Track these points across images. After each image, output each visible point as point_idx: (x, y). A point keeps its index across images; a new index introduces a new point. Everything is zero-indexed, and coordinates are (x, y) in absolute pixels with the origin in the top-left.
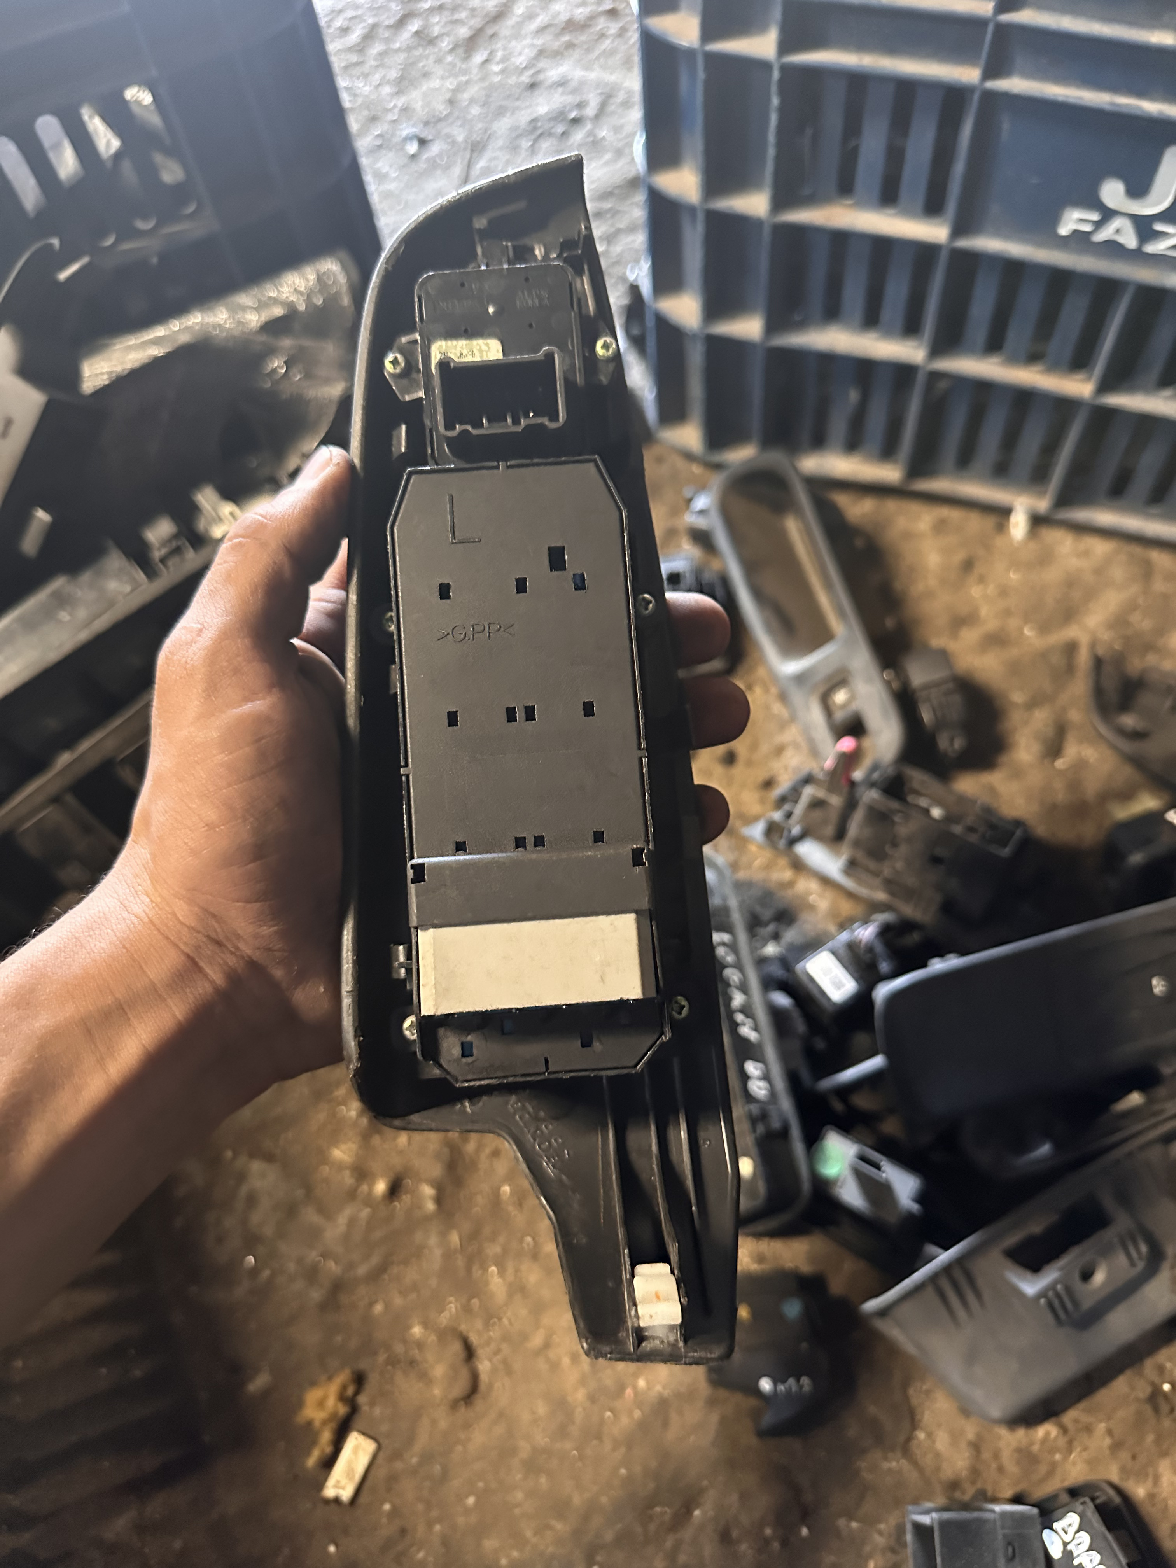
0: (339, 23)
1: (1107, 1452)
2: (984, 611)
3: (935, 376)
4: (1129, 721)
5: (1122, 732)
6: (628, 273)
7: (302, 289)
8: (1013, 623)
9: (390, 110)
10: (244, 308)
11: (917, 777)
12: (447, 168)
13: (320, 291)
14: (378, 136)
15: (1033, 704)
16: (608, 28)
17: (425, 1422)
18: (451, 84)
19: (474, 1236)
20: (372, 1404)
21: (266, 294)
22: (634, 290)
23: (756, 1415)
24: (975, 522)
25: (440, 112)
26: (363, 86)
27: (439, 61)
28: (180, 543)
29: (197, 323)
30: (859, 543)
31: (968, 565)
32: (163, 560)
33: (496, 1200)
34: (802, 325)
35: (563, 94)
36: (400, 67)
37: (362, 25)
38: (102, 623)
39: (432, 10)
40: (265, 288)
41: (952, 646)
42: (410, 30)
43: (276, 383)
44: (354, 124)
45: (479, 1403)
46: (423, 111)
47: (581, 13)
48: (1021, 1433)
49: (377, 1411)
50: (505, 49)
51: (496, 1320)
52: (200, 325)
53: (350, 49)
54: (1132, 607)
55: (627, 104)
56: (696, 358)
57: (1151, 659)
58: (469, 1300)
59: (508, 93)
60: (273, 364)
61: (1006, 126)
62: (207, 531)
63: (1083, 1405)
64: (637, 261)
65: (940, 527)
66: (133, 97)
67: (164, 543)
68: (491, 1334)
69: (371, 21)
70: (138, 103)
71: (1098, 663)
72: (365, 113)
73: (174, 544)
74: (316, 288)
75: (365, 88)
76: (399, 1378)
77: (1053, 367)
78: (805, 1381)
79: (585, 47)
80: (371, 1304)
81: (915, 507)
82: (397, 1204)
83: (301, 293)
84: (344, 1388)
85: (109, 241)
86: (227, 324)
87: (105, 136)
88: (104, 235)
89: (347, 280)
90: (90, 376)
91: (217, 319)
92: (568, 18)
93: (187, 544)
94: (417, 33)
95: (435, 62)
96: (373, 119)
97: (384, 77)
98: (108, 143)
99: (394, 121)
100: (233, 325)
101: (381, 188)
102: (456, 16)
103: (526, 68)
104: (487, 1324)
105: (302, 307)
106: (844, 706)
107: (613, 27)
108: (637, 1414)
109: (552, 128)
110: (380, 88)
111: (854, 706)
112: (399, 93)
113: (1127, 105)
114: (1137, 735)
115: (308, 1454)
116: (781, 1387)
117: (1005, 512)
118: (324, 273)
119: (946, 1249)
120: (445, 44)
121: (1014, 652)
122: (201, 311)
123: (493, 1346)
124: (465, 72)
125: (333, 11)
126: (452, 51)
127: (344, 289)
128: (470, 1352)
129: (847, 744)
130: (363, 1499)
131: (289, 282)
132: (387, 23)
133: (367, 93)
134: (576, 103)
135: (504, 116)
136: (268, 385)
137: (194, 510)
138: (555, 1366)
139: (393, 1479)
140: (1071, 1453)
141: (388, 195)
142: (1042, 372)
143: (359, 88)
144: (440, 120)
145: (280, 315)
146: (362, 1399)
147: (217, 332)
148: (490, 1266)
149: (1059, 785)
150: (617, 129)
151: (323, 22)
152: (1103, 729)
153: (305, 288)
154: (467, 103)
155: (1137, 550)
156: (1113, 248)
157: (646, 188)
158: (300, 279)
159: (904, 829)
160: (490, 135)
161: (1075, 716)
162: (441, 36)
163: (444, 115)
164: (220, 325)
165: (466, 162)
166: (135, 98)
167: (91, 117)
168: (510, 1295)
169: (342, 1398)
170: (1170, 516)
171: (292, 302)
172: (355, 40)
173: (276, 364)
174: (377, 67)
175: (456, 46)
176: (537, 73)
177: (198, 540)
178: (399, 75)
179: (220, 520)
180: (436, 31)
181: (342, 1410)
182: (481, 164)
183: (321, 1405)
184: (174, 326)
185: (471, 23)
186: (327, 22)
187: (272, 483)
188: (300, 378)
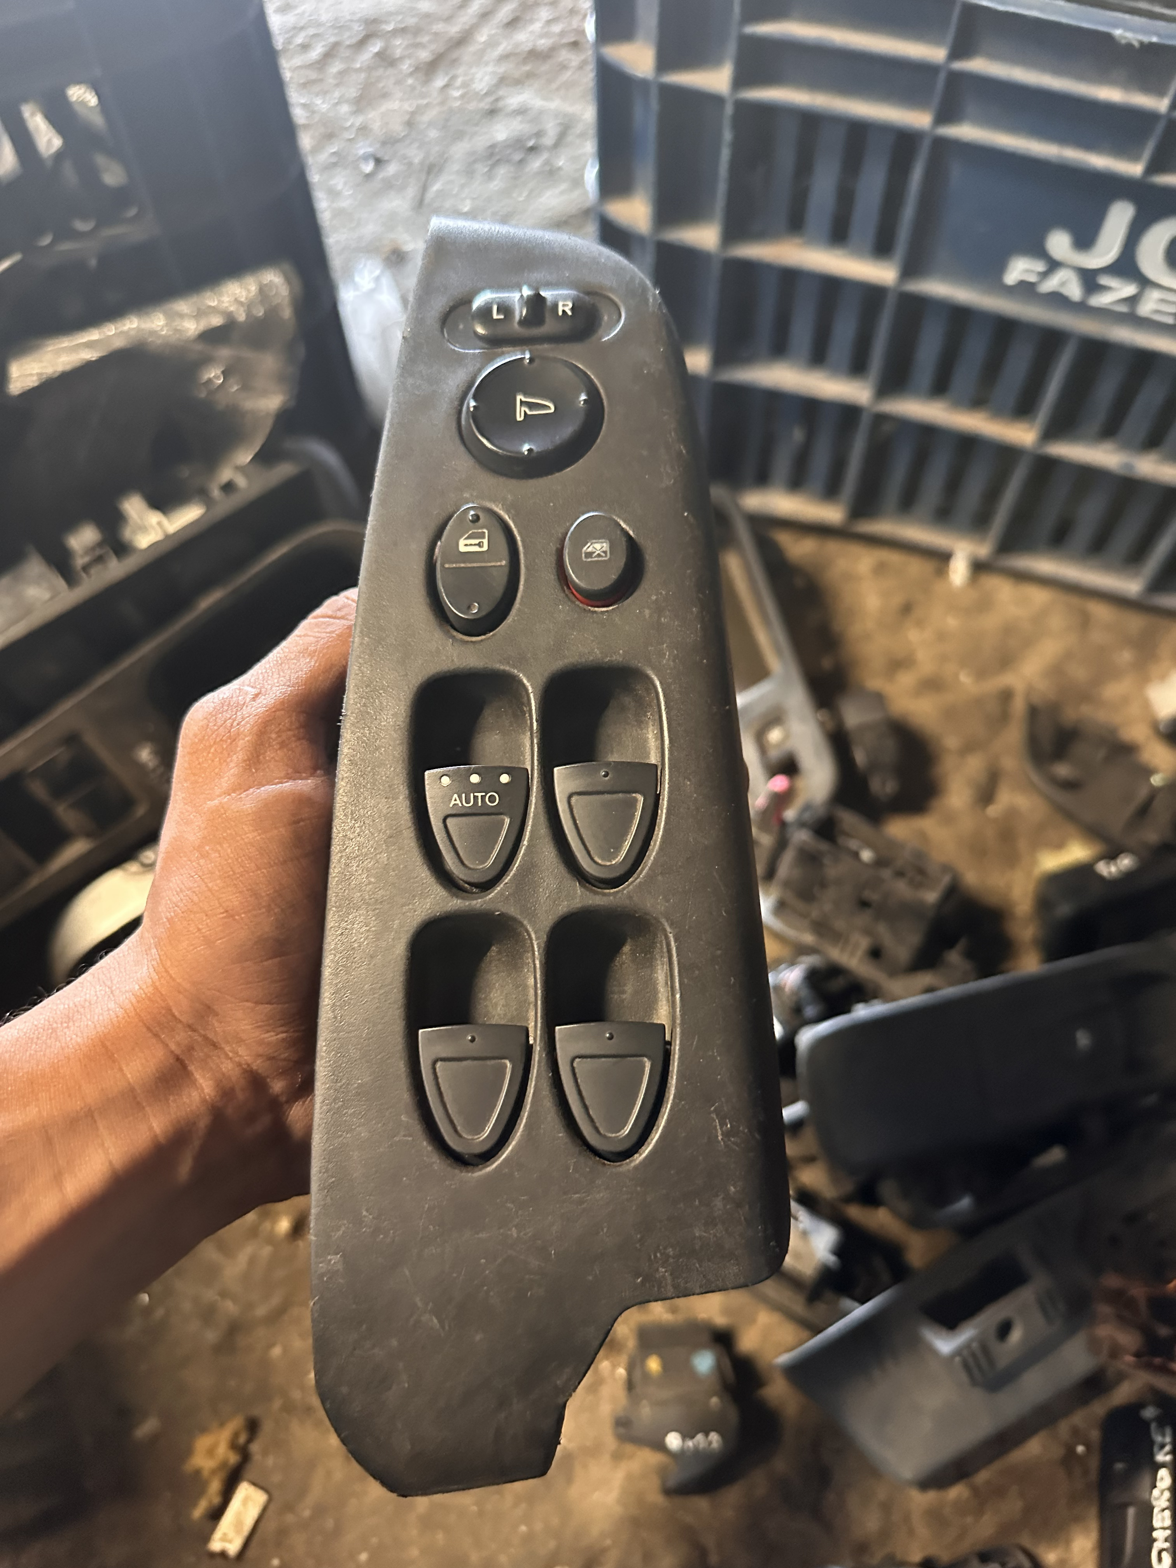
0: (299, 40)
1: (1020, 1517)
2: (921, 655)
3: (881, 418)
4: (1063, 770)
5: (1055, 781)
7: (243, 300)
8: (949, 668)
9: (347, 129)
10: (182, 316)
11: (849, 819)
12: (402, 188)
13: (261, 303)
14: (334, 153)
15: (969, 748)
16: (570, 60)
17: (319, 1472)
18: (411, 105)
20: (265, 1453)
21: (206, 302)
23: (662, 1472)
24: (916, 567)
25: (399, 134)
26: (322, 103)
27: (398, 82)
28: (103, 551)
29: (133, 329)
30: (799, 582)
31: (907, 609)
32: (86, 568)
34: (748, 359)
35: (521, 122)
36: (359, 87)
37: (322, 44)
38: (18, 630)
39: (396, 32)
40: (205, 297)
41: (888, 689)
42: (371, 51)
43: (211, 393)
44: (306, 141)
46: (381, 131)
47: (543, 44)
48: (931, 1496)
49: (270, 1461)
50: (465, 75)
52: (136, 330)
53: (309, 67)
54: (1068, 656)
55: (583, 135)
57: (1086, 710)
59: (467, 118)
60: (209, 374)
61: (956, 173)
62: (132, 540)
65: (880, 569)
66: (80, 97)
67: (88, 550)
69: (332, 39)
70: (83, 103)
71: (1033, 712)
72: (322, 130)
73: (98, 552)
74: (257, 299)
75: (322, 105)
76: (295, 1425)
77: (999, 413)
78: (714, 1437)
79: (546, 77)
80: (271, 1346)
81: (855, 549)
82: (300, 1242)
83: (241, 303)
84: (236, 1435)
85: (46, 241)
86: (163, 331)
87: (47, 134)
88: (41, 233)
89: (290, 293)
90: (19, 377)
91: (154, 326)
92: (530, 48)
93: (110, 552)
94: (378, 54)
95: (395, 84)
96: (330, 137)
97: (343, 95)
98: (49, 141)
99: (350, 140)
100: (171, 333)
101: (335, 205)
102: (419, 40)
103: (486, 94)
105: (241, 317)
106: (779, 745)
107: (574, 59)
109: (510, 154)
110: (338, 107)
111: (789, 745)
112: (357, 111)
113: (1074, 159)
114: (1070, 785)
115: (195, 1504)
116: (690, 1444)
117: (943, 558)
118: (267, 284)
119: (863, 1302)
120: (406, 66)
121: (949, 698)
122: (138, 315)
124: (423, 96)
125: (294, 28)
126: (411, 74)
127: (286, 302)
129: (780, 783)
130: (251, 1553)
131: (230, 292)
132: (348, 43)
133: (324, 110)
134: (535, 132)
135: (462, 140)
136: (203, 395)
137: (120, 517)
139: (282, 1533)
140: (981, 1516)
141: (338, 213)
143: (317, 105)
144: (398, 141)
145: (219, 325)
146: (255, 1448)
147: (154, 339)
149: (990, 833)
150: (573, 159)
152: (1035, 778)
153: (246, 298)
154: (425, 126)
156: (1058, 299)
157: (598, 218)
158: (241, 289)
159: (833, 870)
160: (447, 158)
161: (1008, 763)
162: (402, 59)
163: (400, 137)
164: (156, 332)
165: (421, 184)
166: (81, 99)
167: (33, 115)
169: (233, 1446)
170: (1108, 567)
171: (232, 312)
172: (315, 57)
173: (212, 375)
174: (337, 85)
175: (417, 69)
176: (497, 100)
177: (121, 549)
178: (358, 95)
179: (144, 529)
180: (398, 53)
181: (233, 1459)
182: (436, 187)
183: (211, 1452)
184: (109, 330)
185: (433, 47)
186: (287, 38)
187: (202, 494)
188: (237, 390)
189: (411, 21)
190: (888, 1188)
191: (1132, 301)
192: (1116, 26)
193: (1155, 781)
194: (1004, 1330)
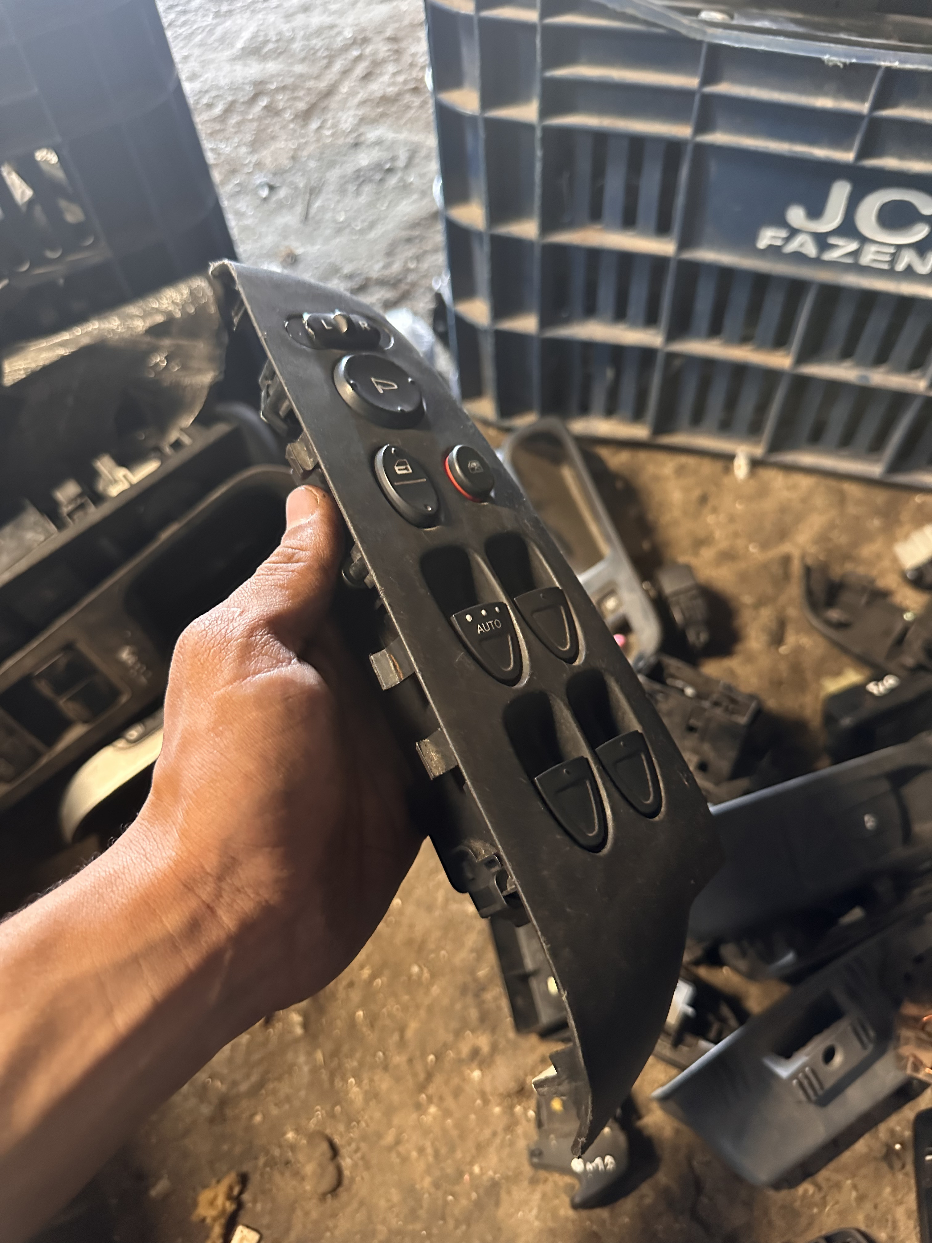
0: (205, 100)
1: (854, 1204)
2: (718, 534)
3: (671, 356)
4: (834, 614)
5: (829, 623)
6: (433, 284)
7: (178, 301)
8: (740, 543)
9: (246, 165)
10: (132, 317)
11: (673, 664)
12: (292, 207)
13: (192, 303)
14: (238, 184)
15: (760, 603)
16: (413, 102)
17: (299, 1213)
18: (293, 144)
19: (335, 1053)
20: (255, 1201)
21: (150, 305)
22: (438, 297)
23: (571, 1191)
24: (707, 467)
25: (286, 166)
26: (226, 147)
27: (283, 127)
28: (83, 501)
29: (95, 329)
30: (619, 485)
31: (704, 500)
32: (70, 515)
33: (352, 1023)
34: (567, 321)
35: (379, 151)
36: (253, 132)
37: (222, 102)
38: (22, 566)
39: (278, 90)
40: (149, 302)
41: (694, 561)
42: (260, 105)
43: (158, 373)
44: (217, 176)
45: (343, 1195)
46: (272, 165)
47: (392, 91)
48: (784, 1193)
49: (259, 1206)
50: (333, 118)
51: (355, 1123)
52: (97, 330)
53: (215, 120)
54: (832, 526)
55: (427, 157)
56: (487, 348)
57: (849, 567)
58: (333, 1107)
59: (337, 150)
60: (156, 359)
61: (714, 168)
62: (105, 490)
63: (832, 1165)
64: (439, 275)
65: (680, 471)
66: (44, 157)
67: (71, 501)
68: (352, 1135)
69: (230, 98)
70: (47, 162)
71: (808, 571)
72: (227, 167)
73: (79, 501)
74: (188, 300)
75: (226, 148)
76: (277, 1177)
77: (761, 346)
78: (609, 1159)
79: (395, 116)
80: (252, 1116)
81: (661, 457)
82: (271, 1030)
83: (177, 304)
84: (231, 1188)
85: (25, 268)
86: (118, 329)
87: (21, 187)
88: (21, 263)
89: (214, 293)
90: (10, 372)
91: (111, 326)
92: (382, 95)
93: (89, 501)
94: (266, 107)
95: (280, 129)
96: (233, 172)
97: (241, 140)
98: (23, 193)
99: (249, 173)
100: (123, 330)
101: (241, 223)
102: (296, 94)
103: (350, 132)
104: (348, 1128)
105: (178, 315)
106: (614, 611)
107: (416, 101)
108: (474, 1195)
109: (372, 176)
110: (238, 149)
111: (621, 611)
112: (253, 151)
113: (802, 153)
114: (841, 626)
116: (590, 1167)
117: (729, 458)
118: (195, 288)
119: (716, 1043)
120: (288, 115)
121: (742, 565)
122: (99, 319)
123: (353, 1146)
124: (303, 136)
125: (200, 92)
126: (292, 121)
127: (212, 300)
128: (335, 1151)
129: (618, 640)
131: (168, 296)
132: (242, 100)
133: (228, 152)
134: (390, 158)
135: (334, 168)
136: (152, 375)
137: (95, 474)
138: (405, 1159)
140: (825, 1207)
141: (244, 229)
142: (753, 350)
143: (222, 149)
144: (286, 171)
145: (161, 321)
146: (246, 1197)
147: (112, 336)
148: (350, 1078)
149: (783, 667)
150: (422, 176)
151: (191, 101)
152: (815, 622)
153: (181, 300)
154: (306, 158)
155: (832, 483)
156: (799, 257)
157: (444, 221)
158: (176, 293)
159: (665, 705)
160: (324, 182)
161: (792, 612)
162: (284, 109)
163: (287, 168)
164: (113, 330)
165: (306, 202)
166: (44, 159)
167: (9, 173)
168: (367, 1101)
169: (229, 1197)
170: (856, 456)
171: (170, 311)
172: (218, 113)
173: (159, 359)
174: (236, 133)
175: (296, 116)
176: (360, 135)
177: (98, 498)
178: (253, 139)
179: (115, 482)
180: (281, 105)
181: (230, 1207)
182: (317, 204)
183: (212, 1203)
184: (77, 332)
185: (308, 99)
186: (195, 100)
187: (157, 451)
188: (178, 370)
189: (289, 81)
190: (728, 951)
191: (855, 254)
192: (825, 53)
193: (906, 617)
194: (829, 1055)
